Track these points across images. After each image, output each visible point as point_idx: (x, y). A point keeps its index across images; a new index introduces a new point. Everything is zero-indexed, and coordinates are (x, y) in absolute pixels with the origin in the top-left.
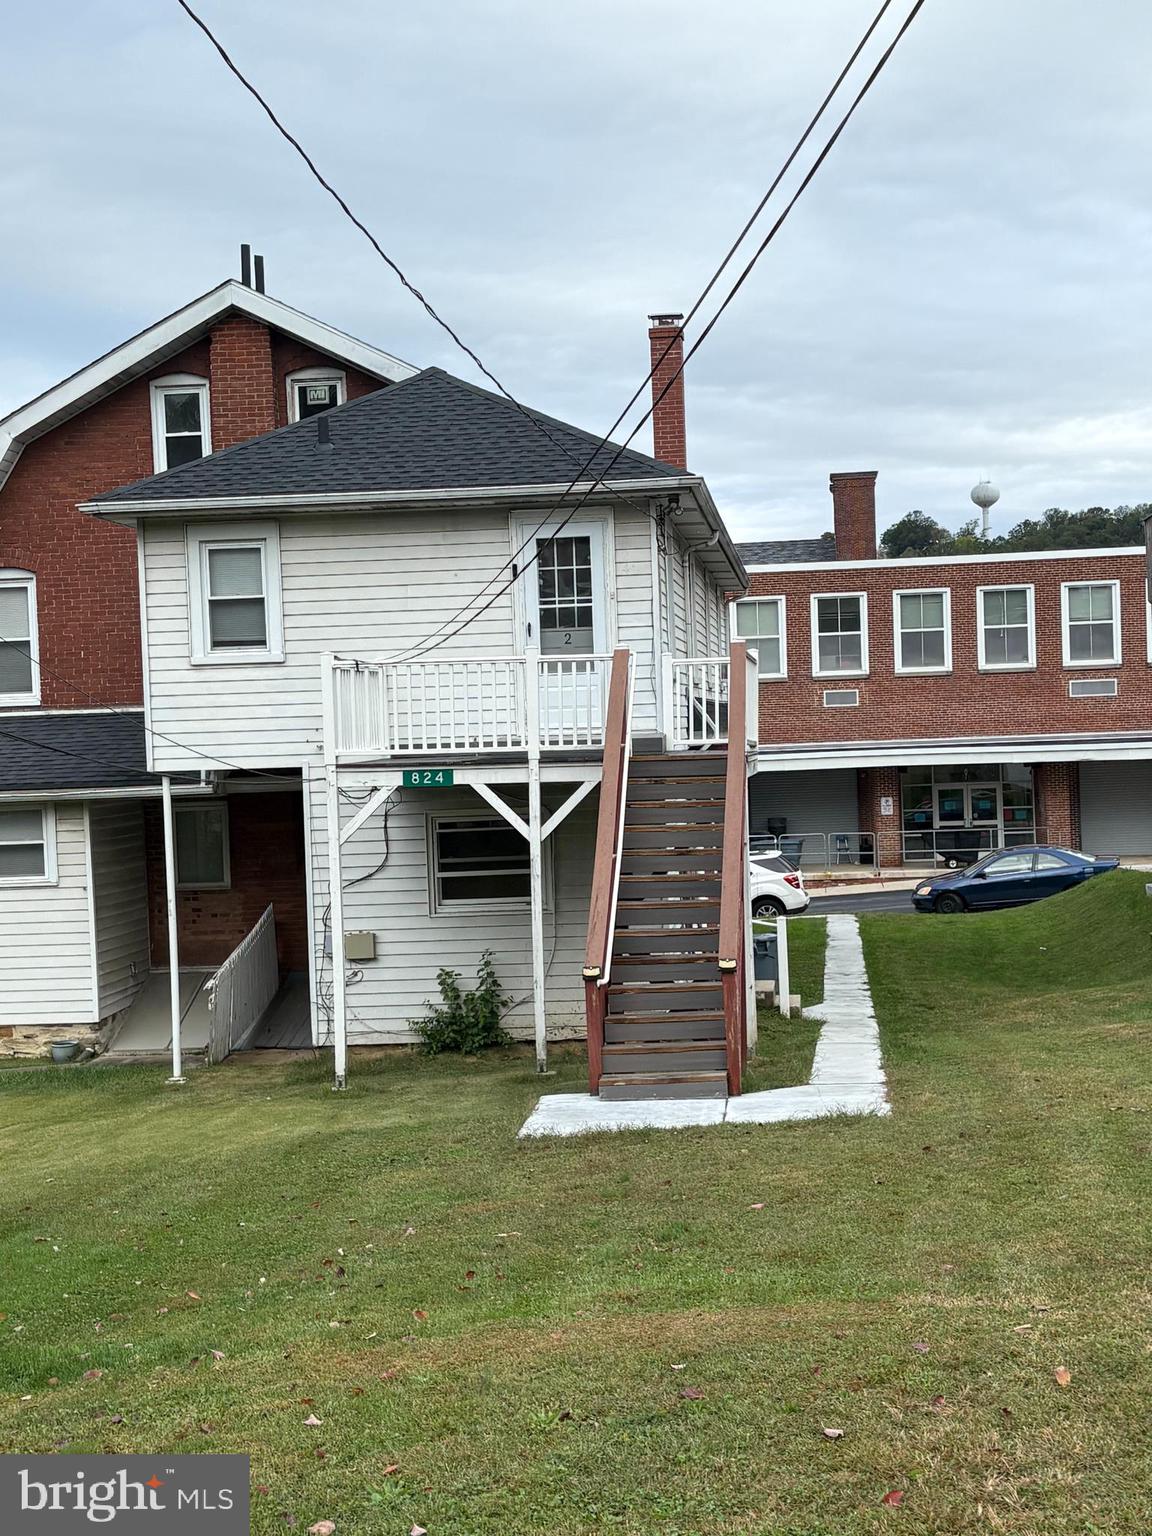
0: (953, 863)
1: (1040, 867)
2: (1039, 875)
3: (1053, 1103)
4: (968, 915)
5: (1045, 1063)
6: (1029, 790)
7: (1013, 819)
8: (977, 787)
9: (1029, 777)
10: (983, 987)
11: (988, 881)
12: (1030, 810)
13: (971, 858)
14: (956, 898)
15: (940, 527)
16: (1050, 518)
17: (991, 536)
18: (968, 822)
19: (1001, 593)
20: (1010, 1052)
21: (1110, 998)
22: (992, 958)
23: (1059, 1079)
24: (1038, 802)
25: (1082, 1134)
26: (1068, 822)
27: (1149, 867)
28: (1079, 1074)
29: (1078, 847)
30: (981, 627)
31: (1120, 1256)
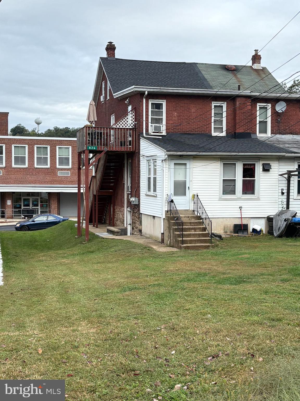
0: (26, 218)
1: (49, 219)
2: (48, 221)
3: (46, 280)
4: (30, 232)
5: (46, 270)
6: (47, 199)
7: (43, 207)
8: (33, 198)
9: (47, 196)
10: (32, 250)
11: (35, 223)
12: (47, 205)
13: (31, 217)
14: (27, 227)
15: (26, 129)
16: (55, 129)
17: (40, 132)
18: (31, 207)
19: (41, 147)
20: (37, 267)
21: (64, 253)
22: (35, 243)
23: (49, 274)
24: (49, 202)
25: (53, 288)
26: (57, 208)
27: (76, 220)
28: (54, 273)
29: (59, 214)
30: (36, 156)
31: (58, 319)
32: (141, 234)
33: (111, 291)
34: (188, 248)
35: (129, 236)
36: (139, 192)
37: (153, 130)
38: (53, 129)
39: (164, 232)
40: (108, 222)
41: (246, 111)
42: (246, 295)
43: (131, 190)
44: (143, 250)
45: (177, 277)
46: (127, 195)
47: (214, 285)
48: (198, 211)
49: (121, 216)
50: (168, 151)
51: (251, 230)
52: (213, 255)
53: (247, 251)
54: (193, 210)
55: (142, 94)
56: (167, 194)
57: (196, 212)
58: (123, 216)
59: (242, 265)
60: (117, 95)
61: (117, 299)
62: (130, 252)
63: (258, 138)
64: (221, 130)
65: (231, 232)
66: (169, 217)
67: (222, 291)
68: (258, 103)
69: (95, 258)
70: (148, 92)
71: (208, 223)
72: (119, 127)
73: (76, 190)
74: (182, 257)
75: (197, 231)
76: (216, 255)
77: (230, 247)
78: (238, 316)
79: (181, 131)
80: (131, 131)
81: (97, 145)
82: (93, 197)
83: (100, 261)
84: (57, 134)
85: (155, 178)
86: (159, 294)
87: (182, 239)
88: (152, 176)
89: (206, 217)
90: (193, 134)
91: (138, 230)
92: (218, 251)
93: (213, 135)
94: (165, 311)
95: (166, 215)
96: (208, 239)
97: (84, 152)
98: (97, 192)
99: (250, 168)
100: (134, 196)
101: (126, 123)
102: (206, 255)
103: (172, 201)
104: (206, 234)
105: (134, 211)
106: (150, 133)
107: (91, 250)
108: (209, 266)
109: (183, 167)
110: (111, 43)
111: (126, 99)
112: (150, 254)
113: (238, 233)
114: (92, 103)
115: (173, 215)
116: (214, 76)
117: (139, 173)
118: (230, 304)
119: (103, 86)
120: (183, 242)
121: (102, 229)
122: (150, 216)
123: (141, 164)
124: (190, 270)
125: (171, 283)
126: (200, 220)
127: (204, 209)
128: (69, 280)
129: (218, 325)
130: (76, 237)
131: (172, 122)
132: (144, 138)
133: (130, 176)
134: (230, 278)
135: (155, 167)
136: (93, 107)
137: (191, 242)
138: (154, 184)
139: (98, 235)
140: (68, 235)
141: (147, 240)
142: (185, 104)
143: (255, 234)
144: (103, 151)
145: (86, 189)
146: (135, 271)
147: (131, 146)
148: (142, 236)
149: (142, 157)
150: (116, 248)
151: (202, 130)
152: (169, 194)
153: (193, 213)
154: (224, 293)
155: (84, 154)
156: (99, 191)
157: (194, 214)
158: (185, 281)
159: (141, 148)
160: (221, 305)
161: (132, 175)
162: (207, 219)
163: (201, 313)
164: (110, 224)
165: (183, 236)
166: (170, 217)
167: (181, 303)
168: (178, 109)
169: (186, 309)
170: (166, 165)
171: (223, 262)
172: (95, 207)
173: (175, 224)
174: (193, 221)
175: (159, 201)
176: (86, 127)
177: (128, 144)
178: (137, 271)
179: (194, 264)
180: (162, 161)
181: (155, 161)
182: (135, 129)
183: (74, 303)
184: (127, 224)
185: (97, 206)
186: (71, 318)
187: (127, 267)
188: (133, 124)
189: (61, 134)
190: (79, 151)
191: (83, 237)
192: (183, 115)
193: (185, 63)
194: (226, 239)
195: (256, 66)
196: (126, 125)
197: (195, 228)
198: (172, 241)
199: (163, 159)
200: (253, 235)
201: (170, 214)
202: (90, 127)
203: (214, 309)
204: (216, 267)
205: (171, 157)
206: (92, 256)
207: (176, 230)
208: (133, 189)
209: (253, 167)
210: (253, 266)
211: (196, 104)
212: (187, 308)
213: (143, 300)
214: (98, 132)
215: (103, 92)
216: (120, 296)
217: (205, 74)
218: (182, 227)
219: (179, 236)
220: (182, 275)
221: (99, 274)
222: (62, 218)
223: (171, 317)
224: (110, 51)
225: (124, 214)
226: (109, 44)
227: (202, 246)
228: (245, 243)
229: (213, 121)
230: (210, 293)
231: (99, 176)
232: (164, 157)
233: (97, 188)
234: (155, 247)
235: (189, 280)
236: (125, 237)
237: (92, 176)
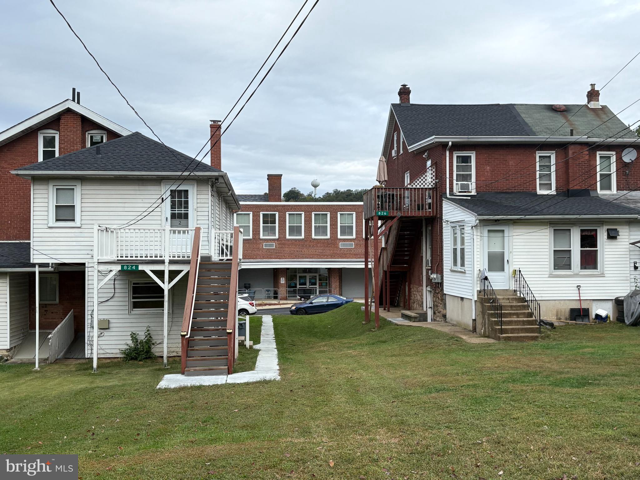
0: (303, 299)
1: (329, 301)
2: (329, 303)
3: (331, 376)
4: (307, 316)
5: (329, 363)
6: (326, 277)
7: (322, 285)
8: (311, 275)
9: (327, 272)
10: (311, 339)
11: (313, 305)
12: (327, 283)
13: (308, 297)
14: (303, 310)
15: (301, 193)
16: (335, 192)
17: (317, 197)
18: (308, 286)
19: (319, 214)
20: (318, 360)
21: (350, 342)
22: (314, 329)
23: (333, 368)
24: (329, 280)
25: (340, 386)
26: (338, 287)
27: (363, 301)
28: (339, 366)
29: (341, 295)
30: (313, 225)
31: (350, 424)
32: (446, 320)
33: (412, 392)
34: (509, 339)
35: (430, 323)
36: (442, 267)
37: (459, 189)
38: (333, 192)
39: (475, 318)
40: (402, 305)
41: (582, 162)
42: (594, 402)
43: (431, 264)
44: (449, 341)
45: (498, 375)
46: (426, 271)
47: (549, 388)
48: (521, 291)
49: (419, 297)
50: (479, 215)
51: (594, 317)
52: (544, 348)
53: (590, 344)
54: (515, 290)
55: (444, 145)
56: (479, 270)
57: (518, 293)
58: (421, 298)
59: (584, 363)
60: (412, 148)
61: (421, 402)
62: (432, 343)
63: (599, 196)
64: (549, 186)
65: (566, 319)
66: (482, 298)
67: (560, 395)
68: (599, 151)
69: (389, 350)
70: (452, 142)
71: (534, 307)
72: (415, 187)
73: (362, 266)
74: (502, 350)
75: (520, 316)
76: (548, 349)
77: (565, 338)
78: (585, 428)
79: (495, 190)
80: (431, 192)
81: (389, 210)
82: (383, 273)
83: (395, 353)
84: (337, 198)
85: (462, 250)
86: (476, 398)
87: (500, 327)
88: (459, 247)
89: (532, 299)
90: (512, 193)
91: (441, 315)
92: (550, 344)
93: (538, 194)
94: (486, 420)
95: (479, 296)
96: (536, 328)
97: (372, 218)
98: (388, 266)
99: (590, 235)
100: (436, 272)
101: (424, 182)
102: (534, 348)
103: (486, 278)
104: (533, 320)
105: (435, 290)
106: (455, 192)
107: (383, 339)
108: (539, 363)
109: (500, 235)
110: (404, 86)
111: (423, 152)
112: (459, 346)
113: (575, 320)
114: (382, 160)
115: (488, 296)
116: (538, 120)
117: (441, 244)
118: (572, 413)
119: (395, 138)
120: (502, 331)
121: (395, 314)
122: (456, 298)
123: (444, 231)
124: (514, 368)
125: (491, 384)
126: (524, 303)
127: (529, 289)
128: (358, 377)
129: (559, 439)
130: (364, 322)
131: (484, 179)
132: (447, 199)
133: (430, 247)
134: (569, 378)
135: (462, 236)
136: (384, 164)
137: (513, 331)
138: (462, 257)
139: (390, 321)
140: (353, 321)
141: (453, 328)
142: (500, 155)
143: (599, 321)
144: (396, 217)
145: (374, 264)
146: (441, 367)
147: (430, 210)
148: (447, 322)
149: (446, 223)
150: (415, 338)
151: (524, 188)
152: (482, 270)
153: (514, 294)
154: (563, 399)
155: (373, 221)
156: (390, 266)
157: (516, 295)
158: (509, 382)
159: (444, 212)
160: (561, 413)
161: (432, 246)
162: (534, 301)
163: (534, 423)
164: (404, 307)
165: (502, 323)
166: (484, 299)
167: (505, 409)
168: (492, 162)
169: (514, 418)
170: (477, 233)
171: (558, 357)
172: (386, 286)
173: (490, 308)
174: (514, 304)
175: (469, 278)
176: (375, 188)
177: (427, 207)
178: (444, 368)
179: (519, 360)
180: (472, 227)
181: (463, 227)
182: (436, 188)
183: (367, 405)
184: (427, 307)
185: (388, 284)
186: (366, 424)
187: (430, 362)
188: (433, 183)
189: (342, 198)
190: (367, 218)
191: (372, 323)
192: (499, 170)
193: (499, 105)
194: (560, 328)
195: (592, 105)
196: (424, 184)
197: (517, 313)
198: (487, 330)
199: (474, 224)
200: (596, 322)
201: (484, 294)
202: (379, 188)
203: (552, 419)
204: (550, 364)
205: (483, 223)
206: (384, 347)
207: (492, 315)
208: (435, 263)
209: (594, 234)
210: (599, 363)
211: (515, 155)
212: (515, 416)
213: (456, 405)
214: (390, 194)
215: (395, 145)
216: (424, 398)
217: (525, 117)
218: (500, 312)
219: (496, 323)
220: (505, 374)
221: (396, 369)
222: (345, 299)
223: (494, 428)
224: (403, 95)
225: (422, 295)
226: (402, 87)
227: (528, 336)
228: (586, 333)
229: (538, 176)
230: (544, 397)
231: (390, 249)
232: (474, 222)
233: (388, 262)
234: (464, 337)
235: (514, 381)
236: (425, 324)
237: (382, 248)
